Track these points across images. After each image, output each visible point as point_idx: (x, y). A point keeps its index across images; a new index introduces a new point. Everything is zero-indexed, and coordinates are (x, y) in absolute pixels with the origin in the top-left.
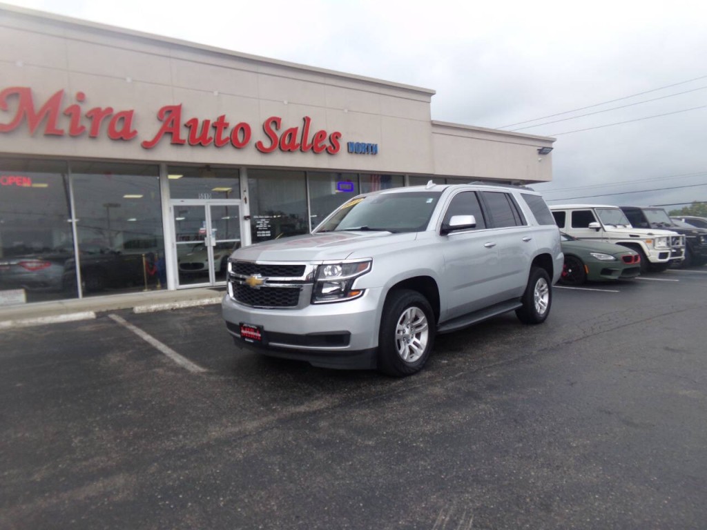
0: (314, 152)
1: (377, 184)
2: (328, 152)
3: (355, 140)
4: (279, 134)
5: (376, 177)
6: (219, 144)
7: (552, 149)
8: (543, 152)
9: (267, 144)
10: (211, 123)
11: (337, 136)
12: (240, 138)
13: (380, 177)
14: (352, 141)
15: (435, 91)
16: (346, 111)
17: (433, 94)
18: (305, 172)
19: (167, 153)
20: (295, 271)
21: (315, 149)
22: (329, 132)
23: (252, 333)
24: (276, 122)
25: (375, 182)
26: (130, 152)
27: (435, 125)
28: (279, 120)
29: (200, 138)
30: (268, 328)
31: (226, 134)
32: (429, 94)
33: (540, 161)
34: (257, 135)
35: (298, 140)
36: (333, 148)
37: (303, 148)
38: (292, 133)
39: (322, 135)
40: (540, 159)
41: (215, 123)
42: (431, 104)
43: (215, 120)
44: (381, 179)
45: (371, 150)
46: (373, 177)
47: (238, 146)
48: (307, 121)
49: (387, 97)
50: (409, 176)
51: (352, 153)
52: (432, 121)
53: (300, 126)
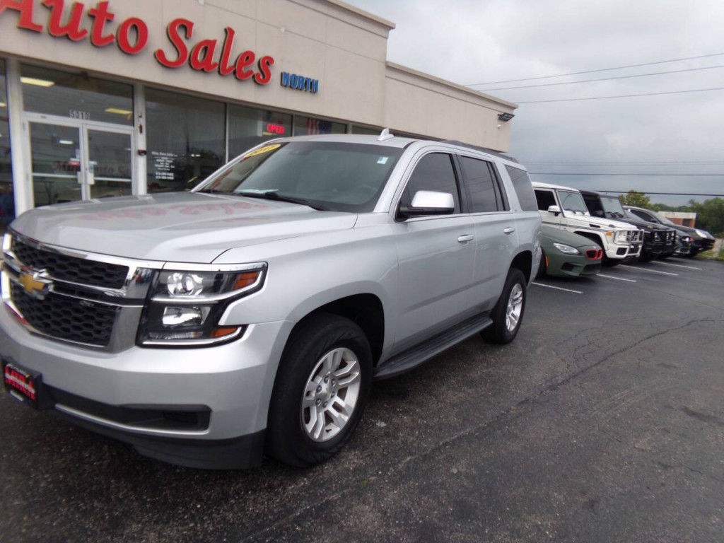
0: (236, 78)
1: (313, 130)
2: (255, 81)
3: (292, 71)
4: (189, 46)
5: (314, 121)
6: (99, 42)
7: (513, 116)
8: (504, 118)
9: (171, 56)
10: (87, 8)
11: (268, 61)
12: (132, 40)
13: (318, 123)
14: (287, 72)
15: (395, 25)
16: (283, 30)
17: (393, 28)
18: (225, 104)
19: (11, 41)
20: (111, 276)
21: (238, 73)
22: (259, 55)
23: (22, 384)
24: (186, 26)
25: (312, 128)
27: (390, 67)
28: (191, 24)
29: (67, 28)
30: (50, 380)
31: (109, 30)
32: (388, 27)
33: (499, 128)
34: (158, 39)
35: (216, 58)
36: (261, 77)
37: (222, 71)
38: (208, 46)
39: (248, 57)
40: (499, 126)
41: (92, 10)
42: (389, 40)
43: (94, 7)
44: (319, 124)
45: (309, 86)
46: (310, 122)
47: (128, 51)
48: (229, 33)
49: (337, 21)
50: (354, 126)
51: (285, 86)
52: (386, 62)
53: (220, 38)
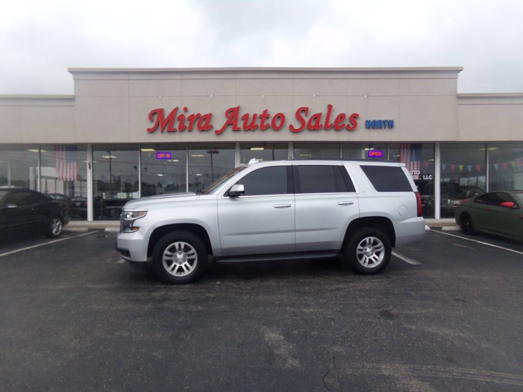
0: (336, 130)
1: (406, 150)
2: (348, 129)
3: (372, 118)
4: (307, 120)
5: (406, 145)
6: (264, 128)
9: (297, 126)
10: (258, 115)
11: (355, 117)
12: (278, 124)
13: (409, 145)
14: (369, 120)
15: (462, 68)
16: (366, 96)
19: (230, 136)
21: (337, 127)
22: (348, 115)
24: (305, 110)
25: (404, 149)
26: (209, 137)
27: (460, 97)
28: (307, 109)
29: (250, 126)
31: (269, 122)
32: (457, 71)
34: (291, 120)
35: (323, 122)
36: (351, 126)
37: (327, 128)
38: (317, 117)
39: (342, 117)
41: (260, 115)
42: (458, 79)
43: (262, 113)
44: (411, 147)
46: (402, 146)
47: (276, 129)
48: (330, 107)
49: (408, 80)
50: (440, 144)
51: (369, 128)
52: (458, 94)
53: (324, 112)
